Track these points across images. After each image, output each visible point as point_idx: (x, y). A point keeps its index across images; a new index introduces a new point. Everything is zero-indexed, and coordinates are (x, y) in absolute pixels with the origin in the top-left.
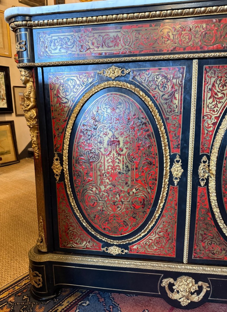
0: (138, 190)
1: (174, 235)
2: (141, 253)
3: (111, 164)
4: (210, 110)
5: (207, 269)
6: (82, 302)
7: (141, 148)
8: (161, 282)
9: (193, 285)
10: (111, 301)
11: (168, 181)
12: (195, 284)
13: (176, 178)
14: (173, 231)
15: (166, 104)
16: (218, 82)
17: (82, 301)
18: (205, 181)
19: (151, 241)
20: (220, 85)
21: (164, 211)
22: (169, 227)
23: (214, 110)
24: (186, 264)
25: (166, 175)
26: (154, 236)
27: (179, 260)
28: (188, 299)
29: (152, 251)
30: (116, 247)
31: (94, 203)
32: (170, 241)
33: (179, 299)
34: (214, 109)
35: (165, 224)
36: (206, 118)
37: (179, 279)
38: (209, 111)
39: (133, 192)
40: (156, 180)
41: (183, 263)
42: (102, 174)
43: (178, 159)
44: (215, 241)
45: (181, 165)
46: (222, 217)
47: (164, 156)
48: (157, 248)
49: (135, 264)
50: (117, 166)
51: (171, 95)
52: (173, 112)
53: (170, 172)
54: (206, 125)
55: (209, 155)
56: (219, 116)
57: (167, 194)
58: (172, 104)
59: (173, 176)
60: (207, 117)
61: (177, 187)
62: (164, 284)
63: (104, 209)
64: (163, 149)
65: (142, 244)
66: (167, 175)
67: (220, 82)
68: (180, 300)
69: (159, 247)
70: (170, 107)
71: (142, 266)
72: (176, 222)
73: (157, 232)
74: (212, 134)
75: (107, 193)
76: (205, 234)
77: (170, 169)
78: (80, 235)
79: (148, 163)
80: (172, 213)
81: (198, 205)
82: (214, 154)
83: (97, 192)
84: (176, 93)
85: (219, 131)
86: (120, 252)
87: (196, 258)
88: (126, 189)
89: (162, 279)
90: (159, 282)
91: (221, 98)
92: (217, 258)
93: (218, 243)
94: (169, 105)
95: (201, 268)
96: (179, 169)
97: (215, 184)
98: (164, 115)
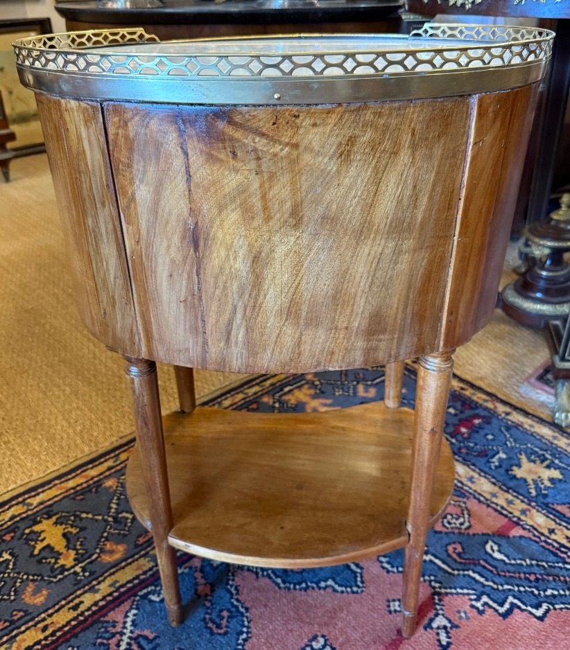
10: (228, 595)
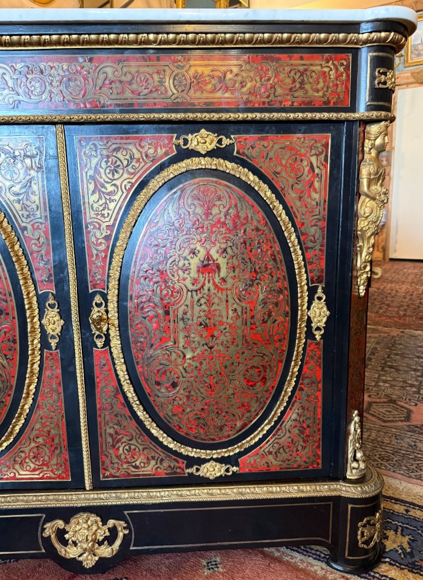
1: (64, 440)
2: (7, 479)
4: (97, 215)
5: (123, 496)
8: (43, 530)
9: (99, 528)
11: (40, 342)
12: (103, 525)
13: (53, 337)
14: (60, 432)
15: (19, 203)
16: (103, 165)
18: (104, 339)
19: (23, 455)
20: (108, 171)
21: (39, 398)
22: (52, 426)
23: (104, 214)
24: (90, 490)
25: (32, 332)
26: (27, 444)
27: (77, 485)
28: (95, 555)
29: (28, 473)
32: (57, 452)
33: (79, 556)
34: (103, 212)
35: (43, 421)
36: (91, 227)
37: (73, 521)
38: (95, 216)
40: (14, 341)
41: (84, 489)
43: (51, 301)
44: (136, 444)
45: (58, 312)
46: (139, 399)
47: (25, 297)
48: (37, 467)
51: (26, 186)
52: (32, 218)
53: (41, 326)
54: (93, 240)
55: (105, 292)
56: (114, 225)
57: (41, 366)
58: (28, 203)
59: (48, 333)
60: (92, 227)
61: (57, 352)
62: (48, 533)
64: (21, 284)
65: (8, 463)
66: (35, 331)
67: (107, 164)
68: (81, 559)
69: (39, 465)
70: (25, 208)
71: (6, 504)
72: (63, 416)
73: (32, 437)
74: (106, 256)
76: (116, 432)
77: (40, 320)
80: (53, 401)
81: (98, 383)
82: (113, 291)
84: (32, 183)
85: (115, 251)
87: (107, 477)
89: (44, 524)
90: (40, 529)
91: (112, 193)
92: (143, 475)
93: (141, 448)
94: (23, 204)
95: (114, 495)
96: (55, 319)
97: (119, 342)
98: (17, 220)
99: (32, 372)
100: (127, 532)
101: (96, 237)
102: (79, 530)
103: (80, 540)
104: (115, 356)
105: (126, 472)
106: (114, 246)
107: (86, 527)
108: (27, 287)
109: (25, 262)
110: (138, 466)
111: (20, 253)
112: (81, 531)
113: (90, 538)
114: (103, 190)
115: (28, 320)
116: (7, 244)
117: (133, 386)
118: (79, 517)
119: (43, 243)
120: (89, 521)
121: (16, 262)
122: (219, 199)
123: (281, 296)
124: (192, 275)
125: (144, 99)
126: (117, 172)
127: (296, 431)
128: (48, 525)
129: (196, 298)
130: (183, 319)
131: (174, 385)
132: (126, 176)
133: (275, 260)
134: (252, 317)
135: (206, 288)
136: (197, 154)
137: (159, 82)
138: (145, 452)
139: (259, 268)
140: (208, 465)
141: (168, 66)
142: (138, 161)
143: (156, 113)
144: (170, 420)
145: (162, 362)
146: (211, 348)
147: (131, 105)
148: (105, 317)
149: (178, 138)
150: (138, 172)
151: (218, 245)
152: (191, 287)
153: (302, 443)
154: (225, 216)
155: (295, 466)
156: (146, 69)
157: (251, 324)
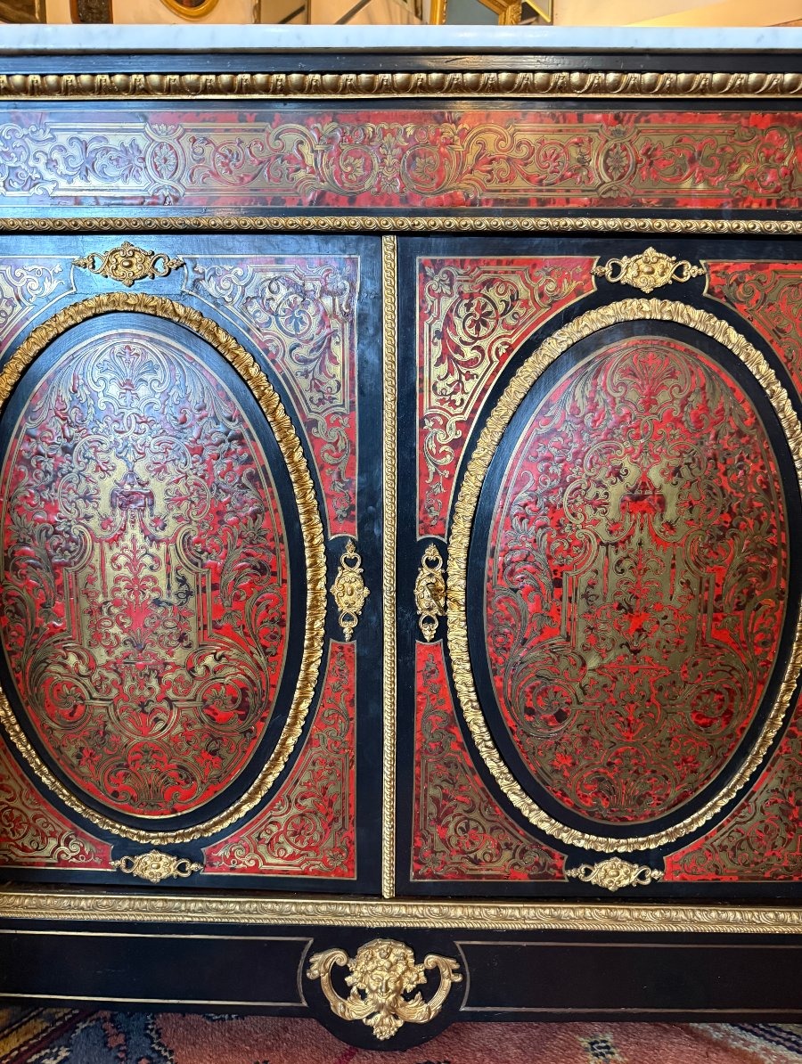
0: (224, 660)
1: (350, 806)
2: (243, 870)
3: (125, 572)
4: (442, 402)
5: (452, 913)
6: (43, 1053)
7: (230, 518)
8: (308, 965)
9: (408, 969)
11: (325, 626)
12: (415, 964)
13: (348, 618)
14: (345, 789)
15: (306, 378)
16: (462, 311)
17: (44, 1049)
18: (436, 625)
19: (274, 829)
20: (468, 322)
21: (313, 727)
22: (332, 778)
23: (454, 401)
24: (391, 899)
25: (314, 607)
26: (283, 810)
27: (367, 888)
28: (396, 1017)
29: (281, 861)
30: (159, 855)
31: (75, 707)
32: (337, 826)
33: (369, 1017)
34: (453, 397)
35: (317, 768)
36: (429, 424)
37: (363, 952)
38: (438, 404)
39: (207, 668)
40: (282, 623)
41: (380, 896)
42: (96, 607)
43: (350, 553)
44: (479, 818)
45: (361, 574)
46: (492, 739)
47: (306, 544)
48: (297, 851)
49: (221, 907)
50: (147, 578)
51: (320, 347)
52: (328, 404)
53: (330, 597)
54: (430, 447)
55: (445, 540)
56: (470, 420)
57: (321, 669)
58: (322, 377)
59: (339, 609)
60: (432, 423)
61: (353, 646)
62: (316, 972)
63: (109, 727)
64: (302, 521)
65: (248, 841)
66: (317, 606)
67: (468, 310)
68: (371, 1022)
69: (300, 849)
70: (316, 386)
71: (243, 915)
72: (352, 761)
73: (293, 797)
74: (451, 476)
75: (115, 671)
76: (445, 796)
77: (328, 586)
78: (34, 819)
79: (254, 568)
80: (338, 732)
81: (420, 704)
82: (459, 539)
83: (83, 669)
84: (333, 342)
85: (469, 467)
86: (173, 871)
87: (423, 877)
88: (180, 656)
89: (310, 955)
90: (301, 964)
91: (473, 363)
92: (487, 876)
93: (488, 826)
94: (313, 379)
95: (436, 910)
96: (355, 585)
97: (465, 632)
98: (301, 410)
99: (306, 679)
100: (458, 979)
101: (436, 442)
102: (373, 971)
103: (374, 988)
104: (453, 657)
105: (457, 868)
106: (468, 457)
107: (387, 965)
108: (311, 527)
109: (310, 483)
110: (480, 861)
111: (303, 466)
112: (376, 972)
113: (391, 986)
114: (458, 357)
115: (309, 586)
116: (283, 449)
117: (483, 715)
118: (373, 948)
119: (343, 451)
120: (392, 955)
121: (296, 482)
122: (673, 375)
123: (775, 561)
124: (610, 515)
125: (548, 191)
126: (485, 324)
127: (775, 810)
128: (318, 958)
129: (614, 558)
130: (586, 596)
131: (560, 716)
132: (500, 331)
133: (767, 491)
134: (719, 598)
135: (635, 540)
136: (636, 293)
137: (579, 161)
138: (495, 834)
139: (739, 506)
140: (606, 865)
141: (597, 131)
142: (525, 303)
143: (570, 216)
144: (547, 780)
145: (541, 673)
146: (636, 652)
147: (525, 201)
148: (441, 585)
149: (602, 263)
150: (524, 324)
151: (665, 460)
152: (606, 537)
153: (784, 834)
154: (682, 407)
155: (768, 875)
156: (557, 137)
157: (716, 610)
